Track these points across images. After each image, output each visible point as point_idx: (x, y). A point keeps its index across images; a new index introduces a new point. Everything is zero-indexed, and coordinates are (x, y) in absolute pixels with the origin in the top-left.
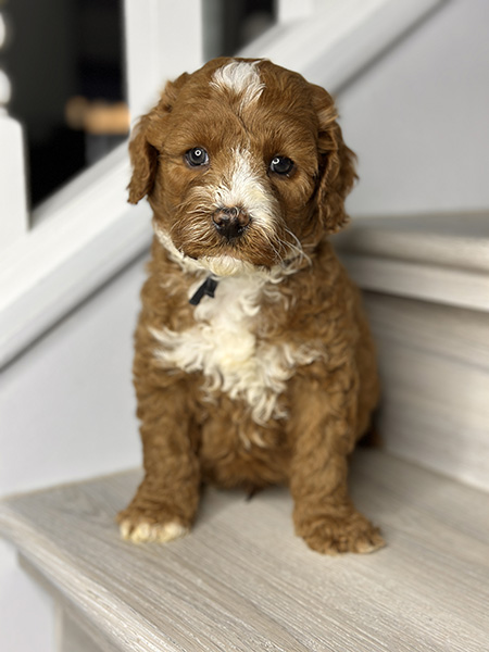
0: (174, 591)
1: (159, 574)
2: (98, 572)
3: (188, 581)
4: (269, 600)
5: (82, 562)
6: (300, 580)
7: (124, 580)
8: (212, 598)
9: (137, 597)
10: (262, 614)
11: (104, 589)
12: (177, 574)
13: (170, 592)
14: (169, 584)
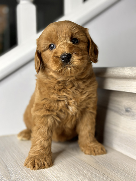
4: (12, 166)
10: (7, 169)
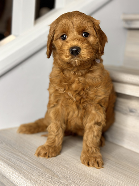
4: (47, 163)
10: (45, 167)
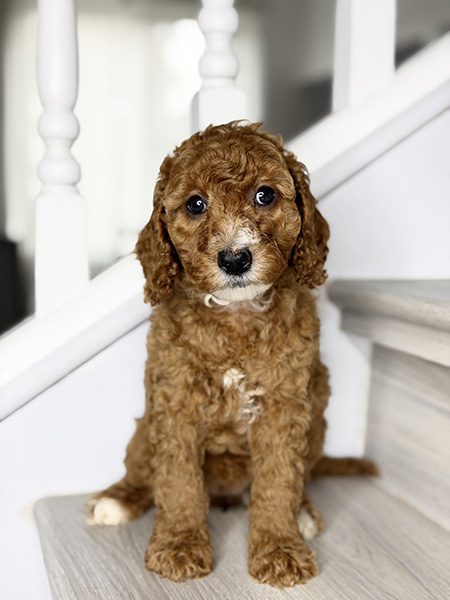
0: (114, 581)
1: (114, 567)
2: (69, 559)
3: (132, 575)
5: (63, 550)
6: (222, 587)
7: (83, 568)
8: (139, 591)
9: (82, 581)
11: (63, 573)
12: (128, 569)
13: (111, 582)
14: (115, 575)
